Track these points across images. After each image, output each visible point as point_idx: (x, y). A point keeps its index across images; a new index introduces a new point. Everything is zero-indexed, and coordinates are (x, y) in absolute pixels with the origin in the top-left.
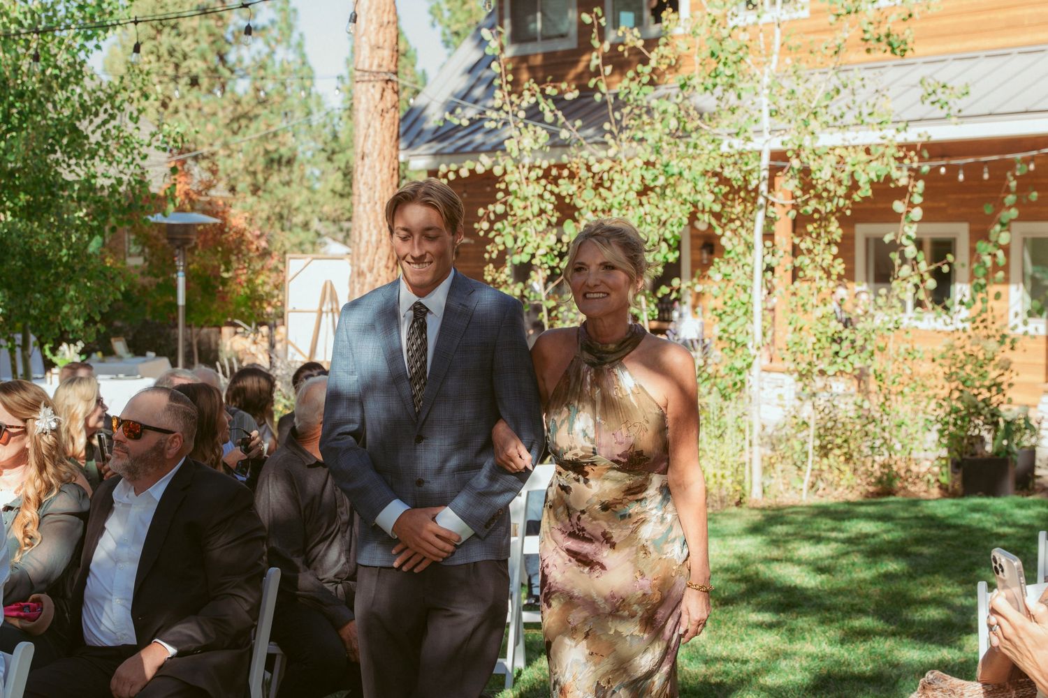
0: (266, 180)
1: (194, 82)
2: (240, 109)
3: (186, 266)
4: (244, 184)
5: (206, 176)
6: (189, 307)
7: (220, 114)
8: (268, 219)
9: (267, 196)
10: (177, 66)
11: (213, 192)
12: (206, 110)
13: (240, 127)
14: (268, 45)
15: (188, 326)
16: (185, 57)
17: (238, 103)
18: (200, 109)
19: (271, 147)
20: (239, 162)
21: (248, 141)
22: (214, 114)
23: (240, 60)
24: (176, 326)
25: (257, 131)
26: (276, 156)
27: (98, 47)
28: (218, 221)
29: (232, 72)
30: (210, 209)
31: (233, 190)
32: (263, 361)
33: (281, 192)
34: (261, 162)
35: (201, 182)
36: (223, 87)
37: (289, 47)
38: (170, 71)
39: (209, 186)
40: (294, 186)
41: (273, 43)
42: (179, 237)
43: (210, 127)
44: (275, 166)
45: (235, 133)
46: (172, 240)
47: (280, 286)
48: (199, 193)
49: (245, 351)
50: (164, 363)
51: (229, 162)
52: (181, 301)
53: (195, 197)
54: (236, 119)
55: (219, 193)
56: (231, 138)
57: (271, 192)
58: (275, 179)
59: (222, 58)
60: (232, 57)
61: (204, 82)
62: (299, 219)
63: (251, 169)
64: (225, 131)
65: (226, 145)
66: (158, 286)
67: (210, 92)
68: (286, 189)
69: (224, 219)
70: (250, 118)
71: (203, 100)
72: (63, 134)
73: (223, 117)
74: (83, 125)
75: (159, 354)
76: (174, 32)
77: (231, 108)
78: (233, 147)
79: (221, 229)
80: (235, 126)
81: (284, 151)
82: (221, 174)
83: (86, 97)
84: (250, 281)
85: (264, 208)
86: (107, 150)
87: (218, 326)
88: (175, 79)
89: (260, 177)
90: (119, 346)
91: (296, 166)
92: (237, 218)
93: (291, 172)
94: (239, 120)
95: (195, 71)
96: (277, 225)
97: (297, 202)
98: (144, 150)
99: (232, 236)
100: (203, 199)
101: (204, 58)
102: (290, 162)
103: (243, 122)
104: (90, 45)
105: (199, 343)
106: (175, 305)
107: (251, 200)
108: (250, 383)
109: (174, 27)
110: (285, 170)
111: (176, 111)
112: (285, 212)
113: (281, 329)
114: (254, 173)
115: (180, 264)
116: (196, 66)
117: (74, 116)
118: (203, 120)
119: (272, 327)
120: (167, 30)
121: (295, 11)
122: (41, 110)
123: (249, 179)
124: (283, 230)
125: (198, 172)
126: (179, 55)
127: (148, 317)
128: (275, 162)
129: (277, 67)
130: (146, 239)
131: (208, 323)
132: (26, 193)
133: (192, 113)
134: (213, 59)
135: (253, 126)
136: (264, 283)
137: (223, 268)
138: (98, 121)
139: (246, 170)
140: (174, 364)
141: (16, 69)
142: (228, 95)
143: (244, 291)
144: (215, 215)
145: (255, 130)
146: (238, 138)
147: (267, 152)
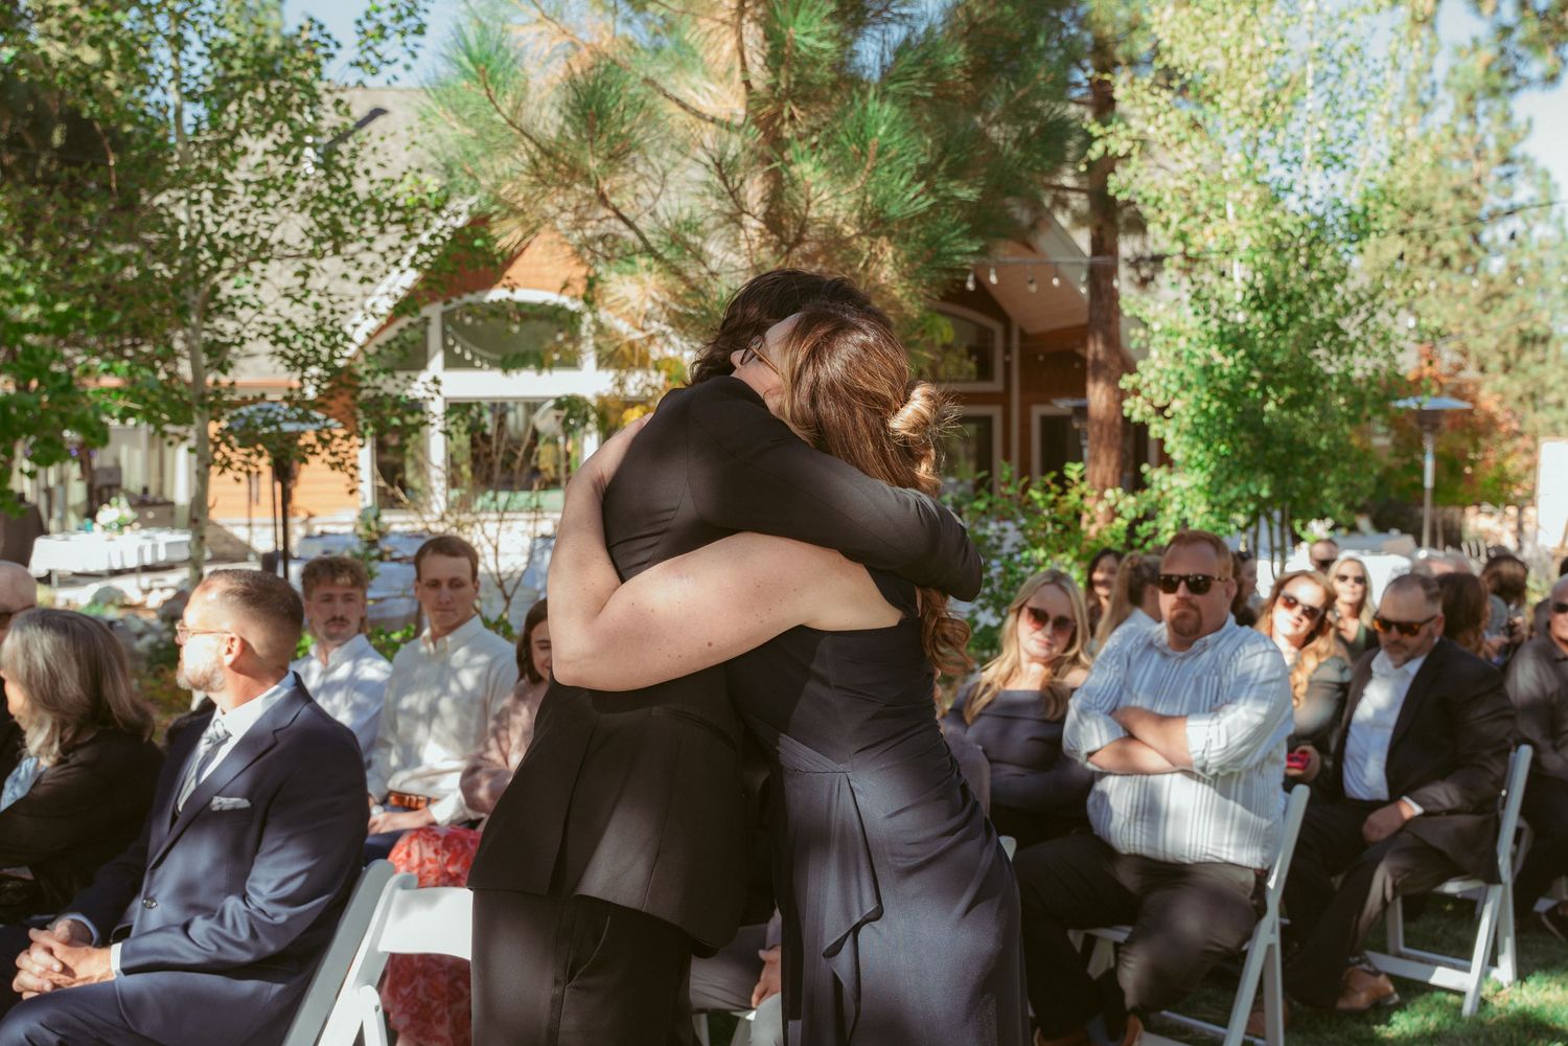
0: (1519, 357)
1: (1446, 262)
2: (1493, 289)
3: (1436, 446)
4: (1495, 362)
5: (1457, 359)
6: (1436, 489)
7: (1472, 294)
8: (1520, 399)
9: (1520, 375)
10: (1428, 249)
11: (1463, 375)
12: (1458, 290)
13: (1492, 307)
14: (1525, 221)
15: (1434, 505)
16: (1437, 238)
17: (1491, 282)
18: (1450, 290)
19: (1525, 326)
20: (1490, 342)
21: (1501, 320)
22: (1465, 294)
23: (1495, 239)
24: (1421, 504)
25: (1511, 309)
26: (1530, 335)
27: (1361, 250)
28: (1466, 405)
29: (1486, 250)
30: (1458, 393)
31: (1482, 369)
32: (1509, 542)
33: (1535, 371)
34: (1514, 341)
35: (1451, 365)
36: (1476, 266)
37: (1548, 221)
38: (1421, 254)
39: (1460, 368)
40: (1550, 365)
41: (1531, 221)
42: (1429, 420)
43: (1461, 307)
44: (1529, 345)
45: (1486, 312)
46: (1421, 423)
47: (1532, 467)
48: (1449, 375)
49: (1489, 532)
50: (1408, 540)
51: (1480, 342)
52: (1429, 482)
53: (1444, 380)
54: (1489, 298)
55: (1470, 373)
56: (1482, 318)
57: (1525, 371)
58: (1528, 357)
59: (1476, 238)
60: (1486, 237)
61: (1456, 261)
62: (1552, 398)
63: (1503, 348)
64: (1478, 312)
65: (1477, 325)
66: (1405, 467)
67: (1462, 271)
68: (1540, 369)
69: (1474, 402)
70: (1501, 295)
71: (1455, 280)
72: (1326, 331)
73: (1474, 297)
74: (1344, 323)
75: (1404, 531)
76: (1427, 215)
77: (1483, 288)
78: (1485, 326)
79: (1470, 412)
80: (1487, 305)
81: (1539, 330)
82: (1472, 356)
83: (1348, 297)
84: (1499, 464)
85: (1516, 387)
86: (1365, 343)
87: (1464, 506)
88: (1426, 262)
89: (1512, 356)
90: (1364, 523)
91: (1552, 345)
92: (1488, 400)
93: (1546, 351)
94: (1493, 297)
95: (1446, 252)
96: (1529, 406)
97: (1551, 380)
98: (1401, 343)
99: (1480, 417)
100: (1454, 381)
101: (1456, 238)
102: (1545, 340)
103: (1496, 301)
104: (1353, 248)
105: (1444, 523)
106: (1421, 486)
107: (1502, 379)
108: (1506, 568)
109: (1428, 210)
110: (1539, 348)
111: (1426, 292)
112: (1538, 392)
113: (1530, 512)
114: (1505, 353)
115: (1429, 446)
116: (1449, 247)
117: (1337, 314)
118: (1452, 301)
119: (1521, 510)
120: (1419, 214)
121: (1556, 186)
122: (1305, 311)
123: (1499, 359)
124: (1535, 409)
125: (1448, 355)
126: (1430, 236)
127: (1393, 496)
128: (1529, 340)
129: (1534, 244)
130: (1396, 423)
131: (1454, 503)
132: (1291, 386)
133: (1443, 293)
134: (1466, 240)
135: (1507, 304)
136: (1513, 465)
137: (1471, 449)
138: (1359, 319)
139: (1498, 350)
140: (1419, 544)
141: (1286, 275)
142: (1481, 274)
143: (1492, 474)
144: (1463, 398)
145: (1507, 309)
146: (1491, 317)
147: (1520, 331)
